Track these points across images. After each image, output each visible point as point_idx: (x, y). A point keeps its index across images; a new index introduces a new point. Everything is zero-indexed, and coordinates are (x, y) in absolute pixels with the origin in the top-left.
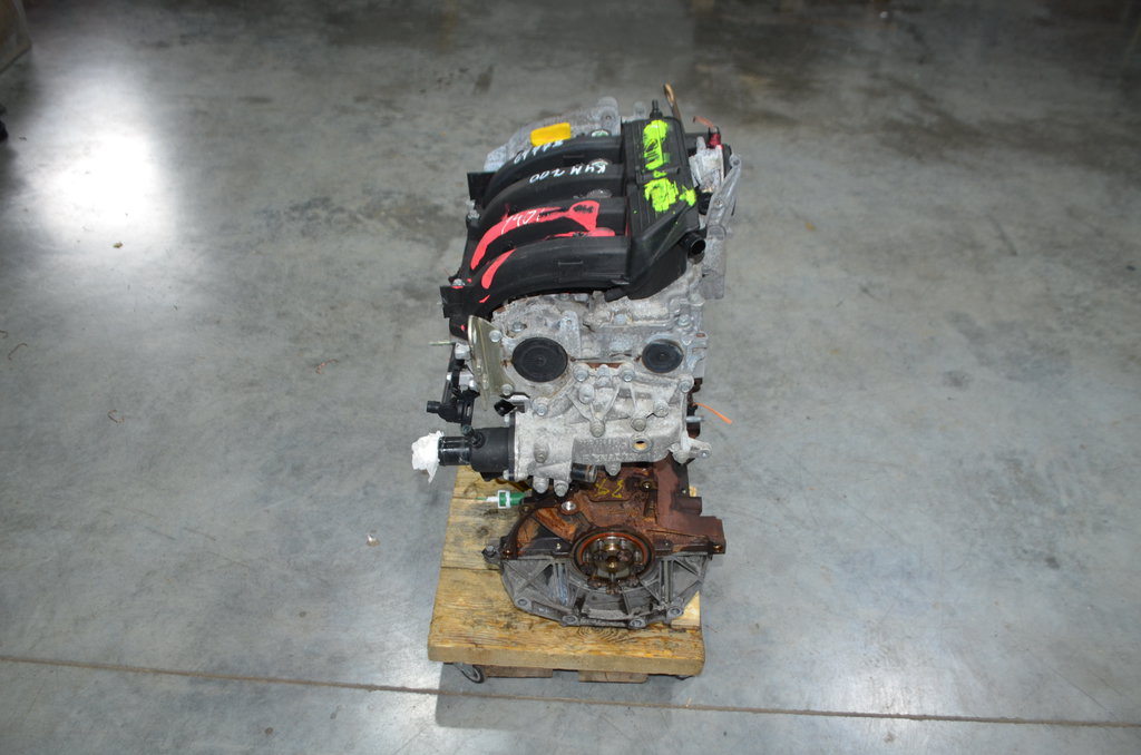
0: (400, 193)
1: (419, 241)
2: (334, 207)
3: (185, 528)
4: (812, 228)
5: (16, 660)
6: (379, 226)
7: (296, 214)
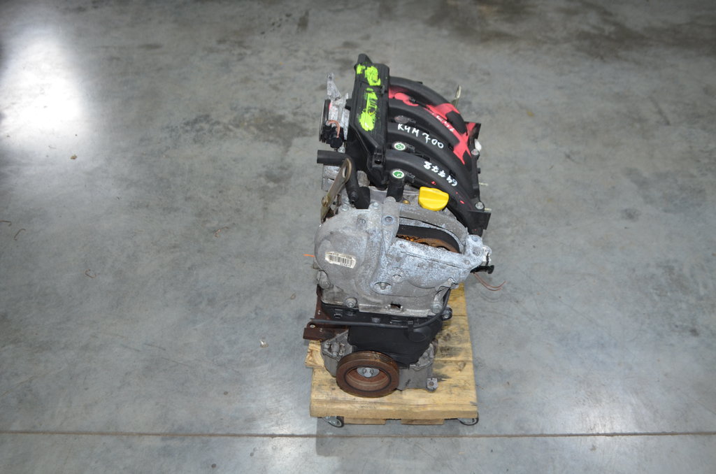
0: (255, 108)
1: (272, 141)
2: (213, 121)
3: (145, 344)
4: (531, 115)
5: (52, 433)
6: (245, 133)
7: (188, 128)
